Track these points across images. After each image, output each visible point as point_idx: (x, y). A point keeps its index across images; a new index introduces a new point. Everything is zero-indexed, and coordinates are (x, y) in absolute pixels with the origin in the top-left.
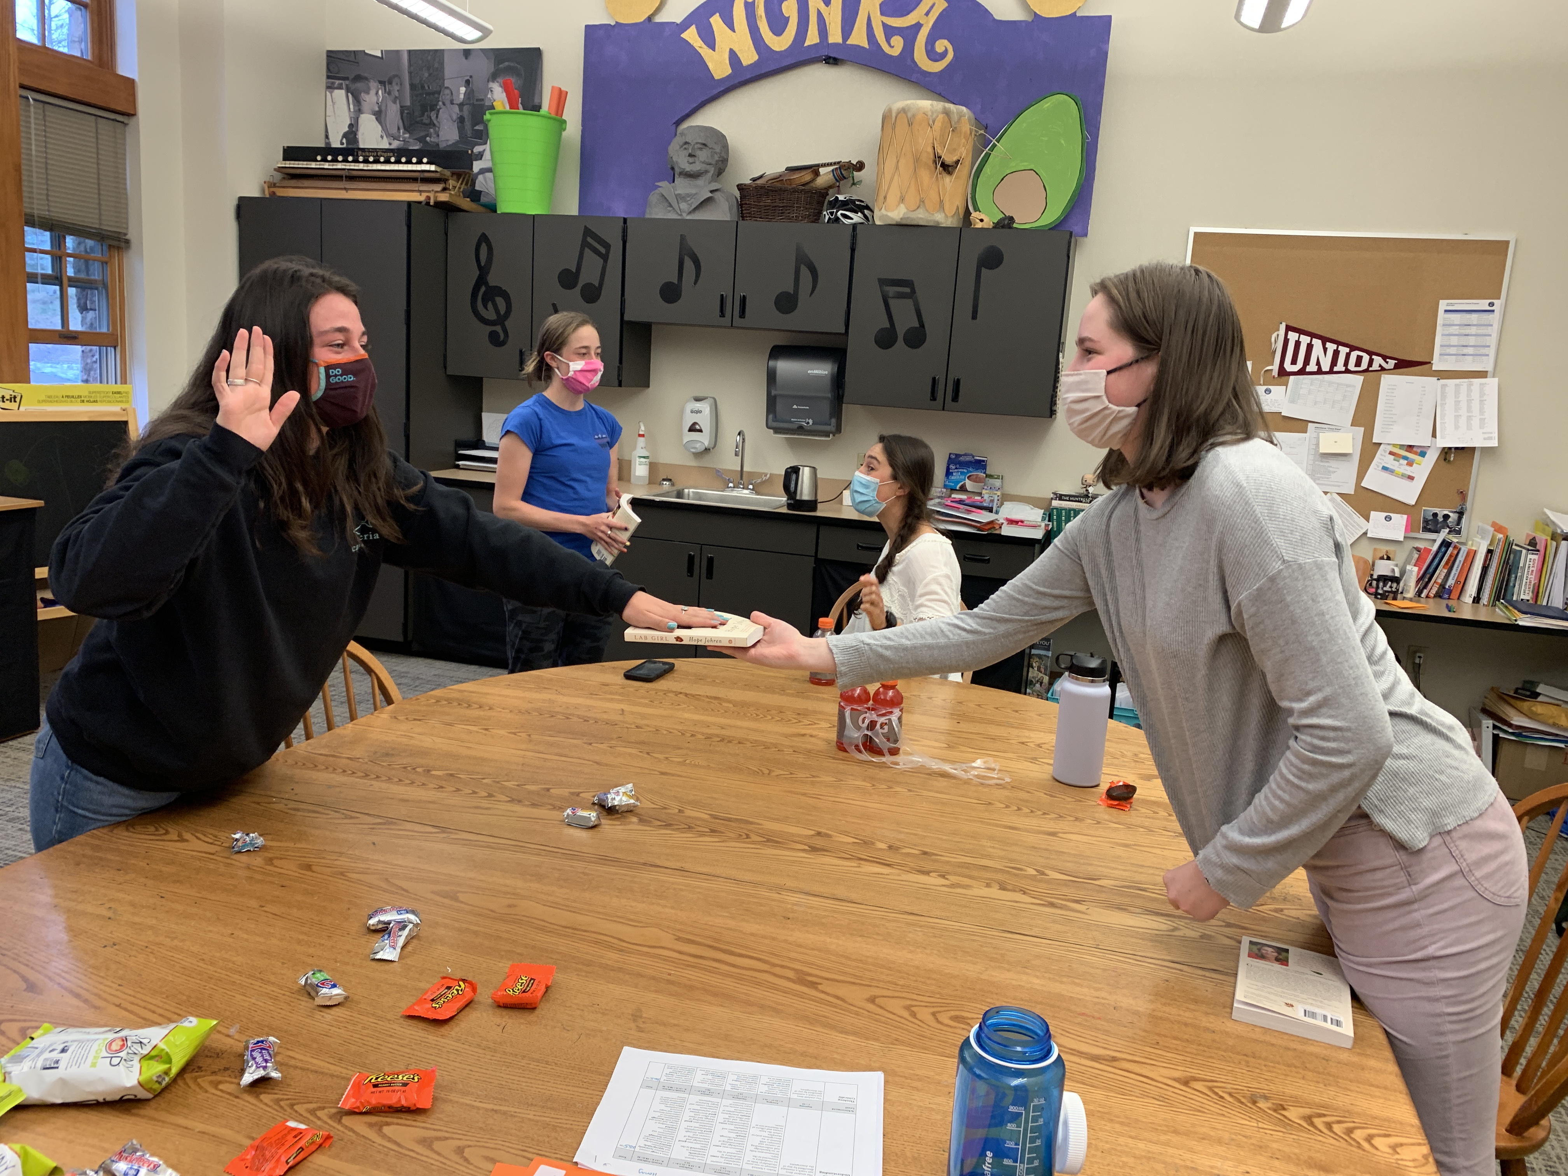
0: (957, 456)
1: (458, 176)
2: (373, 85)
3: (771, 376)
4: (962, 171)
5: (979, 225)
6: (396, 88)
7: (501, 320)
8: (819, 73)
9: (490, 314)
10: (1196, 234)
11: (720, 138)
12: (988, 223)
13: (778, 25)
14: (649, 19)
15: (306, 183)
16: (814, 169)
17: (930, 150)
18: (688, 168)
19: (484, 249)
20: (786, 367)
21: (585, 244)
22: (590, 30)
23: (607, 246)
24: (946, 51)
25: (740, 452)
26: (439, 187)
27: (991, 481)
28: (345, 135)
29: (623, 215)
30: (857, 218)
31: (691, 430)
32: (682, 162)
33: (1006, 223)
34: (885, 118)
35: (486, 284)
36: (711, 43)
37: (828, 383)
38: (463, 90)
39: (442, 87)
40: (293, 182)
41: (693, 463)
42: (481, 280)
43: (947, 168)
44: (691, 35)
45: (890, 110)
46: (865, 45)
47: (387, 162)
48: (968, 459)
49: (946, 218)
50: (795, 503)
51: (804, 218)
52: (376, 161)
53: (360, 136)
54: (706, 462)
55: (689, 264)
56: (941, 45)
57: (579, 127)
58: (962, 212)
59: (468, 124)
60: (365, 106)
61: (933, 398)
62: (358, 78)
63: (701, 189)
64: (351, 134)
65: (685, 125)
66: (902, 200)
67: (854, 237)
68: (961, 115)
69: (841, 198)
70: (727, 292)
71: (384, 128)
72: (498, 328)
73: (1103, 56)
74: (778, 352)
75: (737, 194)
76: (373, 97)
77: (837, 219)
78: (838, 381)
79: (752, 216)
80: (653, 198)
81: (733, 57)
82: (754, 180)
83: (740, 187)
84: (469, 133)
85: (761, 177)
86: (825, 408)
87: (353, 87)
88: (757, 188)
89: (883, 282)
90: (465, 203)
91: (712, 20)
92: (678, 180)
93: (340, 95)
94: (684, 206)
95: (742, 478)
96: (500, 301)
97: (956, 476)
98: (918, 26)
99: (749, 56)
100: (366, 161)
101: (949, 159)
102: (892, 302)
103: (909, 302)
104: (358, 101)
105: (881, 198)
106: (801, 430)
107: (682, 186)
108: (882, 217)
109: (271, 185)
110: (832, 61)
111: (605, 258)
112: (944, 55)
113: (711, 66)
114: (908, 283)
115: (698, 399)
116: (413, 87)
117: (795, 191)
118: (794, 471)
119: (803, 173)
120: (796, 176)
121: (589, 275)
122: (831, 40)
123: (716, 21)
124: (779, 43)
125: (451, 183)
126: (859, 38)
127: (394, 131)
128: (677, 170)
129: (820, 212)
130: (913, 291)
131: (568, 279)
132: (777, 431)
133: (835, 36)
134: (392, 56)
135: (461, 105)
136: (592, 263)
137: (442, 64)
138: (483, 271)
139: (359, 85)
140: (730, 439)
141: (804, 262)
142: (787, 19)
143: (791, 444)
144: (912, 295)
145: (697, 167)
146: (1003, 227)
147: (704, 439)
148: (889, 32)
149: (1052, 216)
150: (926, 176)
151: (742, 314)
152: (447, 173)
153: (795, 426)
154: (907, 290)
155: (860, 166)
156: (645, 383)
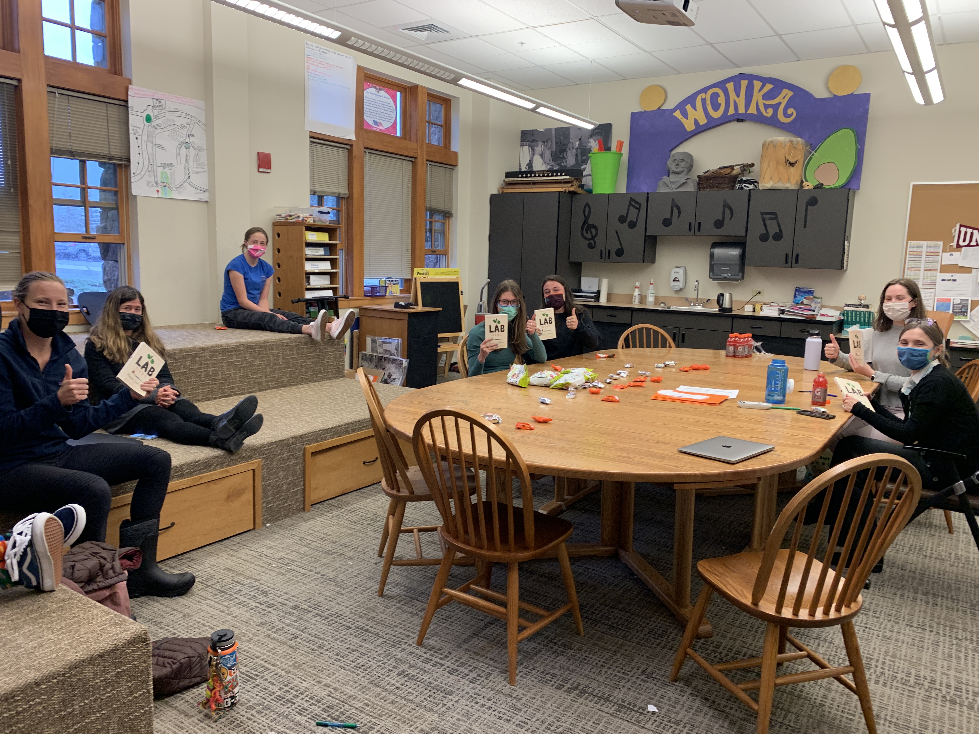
0: (800, 288)
1: (577, 179)
2: (540, 143)
3: (712, 256)
4: (799, 165)
5: (807, 188)
6: (549, 144)
7: (593, 238)
8: (735, 125)
9: (589, 236)
10: (914, 186)
11: (690, 156)
12: (811, 187)
13: (716, 107)
14: (659, 108)
15: (516, 186)
16: (732, 167)
17: (783, 158)
18: (676, 170)
19: (587, 208)
20: (718, 251)
21: (630, 204)
22: (633, 115)
23: (640, 205)
24: (792, 113)
25: (696, 289)
26: (570, 185)
27: (816, 300)
28: (528, 165)
29: (646, 191)
30: (751, 187)
31: (674, 280)
32: (673, 168)
33: (820, 186)
34: (764, 145)
35: (588, 223)
36: (686, 116)
37: (738, 258)
38: (578, 142)
39: (569, 141)
40: (510, 187)
41: (674, 295)
42: (585, 222)
43: (791, 164)
44: (677, 114)
45: (766, 142)
46: (755, 113)
47: (548, 176)
48: (805, 290)
49: (792, 185)
50: (722, 309)
51: (727, 188)
52: (543, 176)
53: (534, 165)
54: (681, 295)
55: (675, 210)
56: (790, 111)
57: (628, 155)
58: (799, 183)
59: (579, 156)
60: (536, 152)
61: (786, 262)
62: (534, 141)
63: (682, 179)
64: (530, 165)
65: (674, 152)
66: (771, 179)
67: (749, 195)
68: (798, 142)
69: (744, 179)
70: (692, 221)
71: (544, 161)
72: (592, 241)
73: (866, 111)
74: (715, 245)
75: (697, 179)
76: (540, 148)
77: (742, 188)
78: (743, 256)
79: (704, 188)
80: (660, 183)
81: (696, 122)
82: (705, 173)
83: (699, 177)
84: (580, 160)
85: (708, 171)
86: (737, 268)
87: (532, 144)
88: (706, 177)
89: (763, 214)
90: (579, 191)
91: (687, 107)
92: (671, 175)
93: (526, 148)
94: (673, 186)
95: (697, 301)
96: (593, 230)
97: (799, 297)
98: (780, 104)
99: (703, 121)
100: (539, 176)
101: (792, 161)
102: (767, 222)
103: (775, 221)
104: (533, 150)
105: (762, 179)
106: (725, 278)
107: (673, 178)
108: (762, 187)
109: (503, 188)
110: (740, 120)
111: (639, 209)
112: (792, 114)
113: (686, 126)
114: (774, 213)
115: (677, 267)
116: (557, 143)
117: (722, 177)
118: (721, 296)
119: (726, 169)
120: (723, 171)
121: (632, 217)
122: (740, 112)
123: (689, 107)
124: (716, 115)
125: (574, 182)
126: (752, 110)
127: (548, 161)
128: (671, 172)
129: (734, 185)
130: (777, 217)
131: (622, 219)
132: (714, 279)
133: (742, 110)
134: (548, 131)
135: (577, 149)
136: (633, 212)
137: (569, 133)
138: (587, 218)
139: (534, 144)
140: (692, 284)
141: (726, 206)
142: (720, 105)
143: (720, 285)
144: (776, 218)
145: (680, 169)
146: (818, 188)
147: (680, 285)
148: (766, 107)
149: (842, 181)
150: (782, 168)
151: (699, 229)
152: (573, 178)
153: (722, 277)
154: (774, 216)
155: (753, 165)
156: (653, 261)
